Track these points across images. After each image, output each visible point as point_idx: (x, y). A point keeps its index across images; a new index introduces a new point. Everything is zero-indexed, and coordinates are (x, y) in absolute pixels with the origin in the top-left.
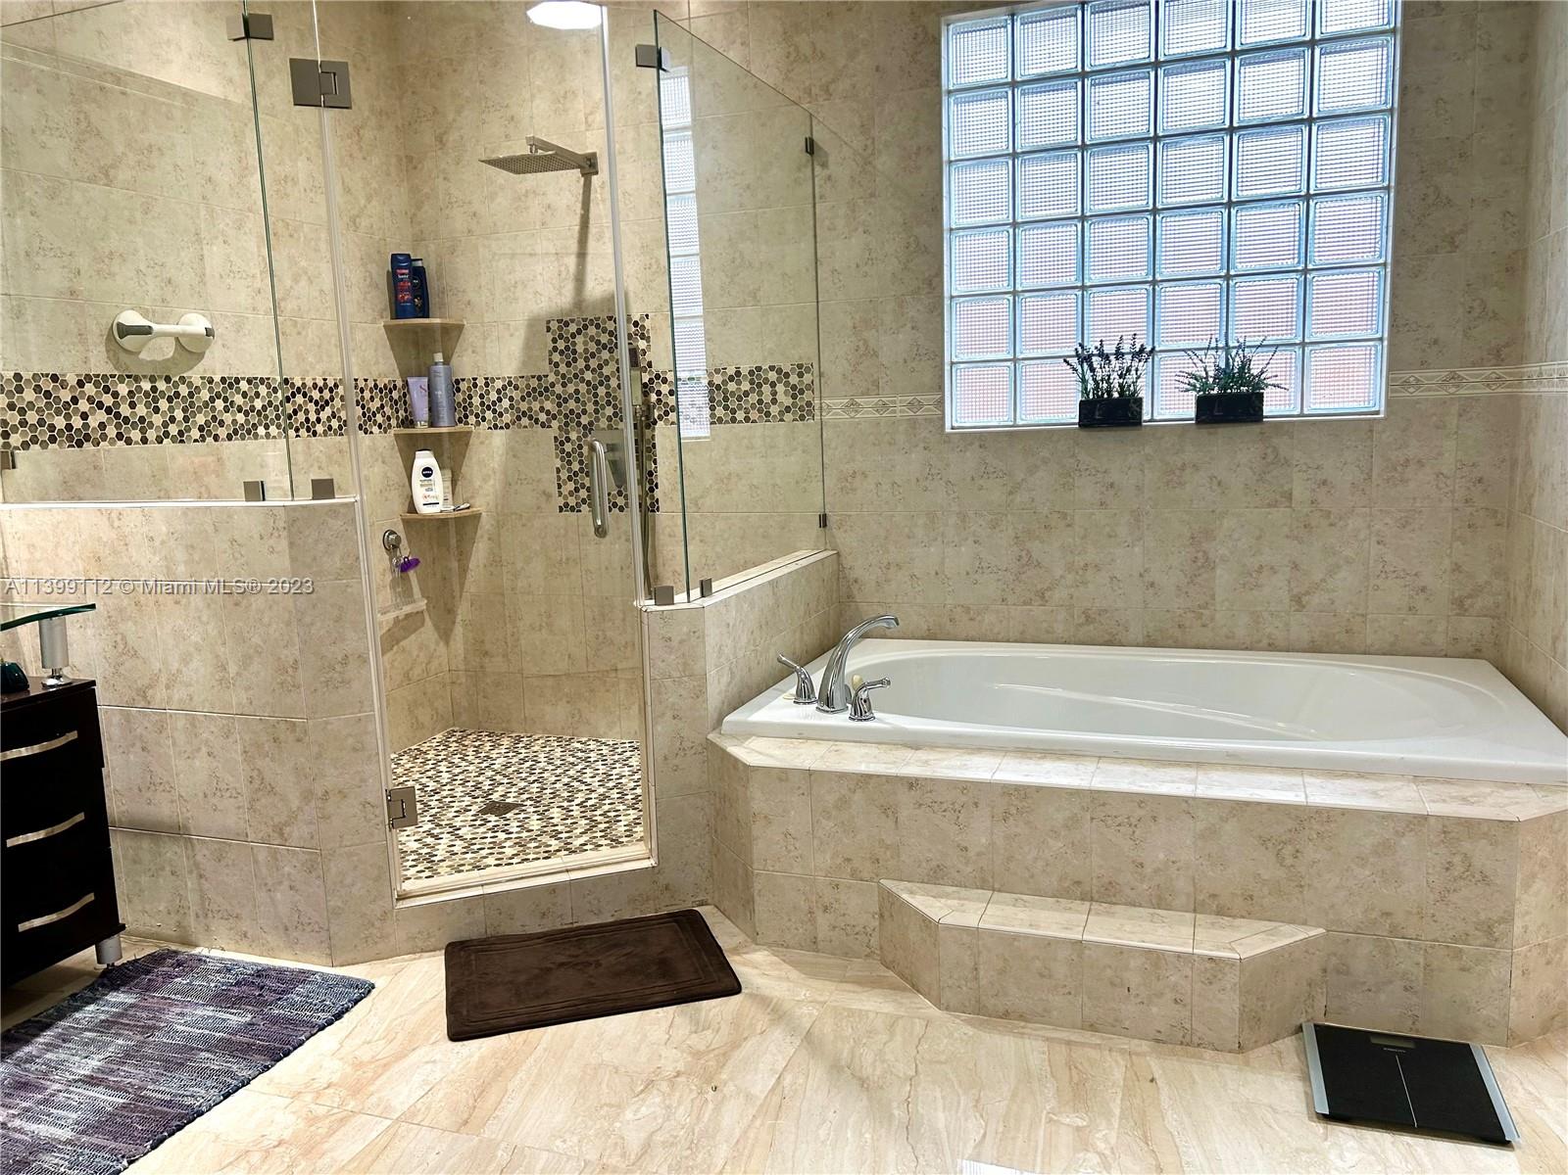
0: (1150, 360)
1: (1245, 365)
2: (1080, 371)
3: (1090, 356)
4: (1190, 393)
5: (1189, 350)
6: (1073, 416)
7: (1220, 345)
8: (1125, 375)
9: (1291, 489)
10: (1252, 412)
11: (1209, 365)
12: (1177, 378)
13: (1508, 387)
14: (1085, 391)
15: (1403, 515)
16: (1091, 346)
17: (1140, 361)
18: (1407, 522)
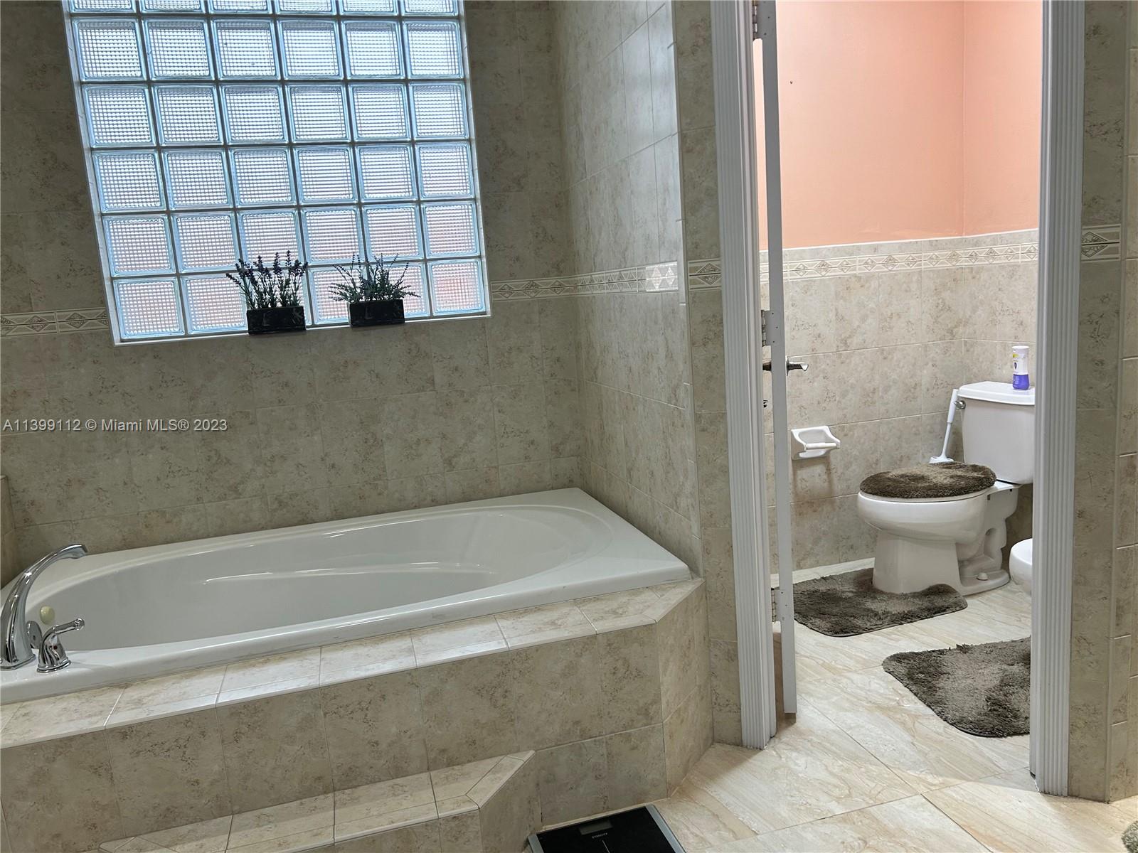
0: (304, 274)
1: (385, 277)
2: (243, 284)
3: (251, 271)
4: (342, 302)
5: (338, 265)
6: (242, 324)
7: (362, 262)
8: (285, 287)
9: (433, 376)
10: (395, 316)
11: (356, 277)
12: (330, 289)
13: (567, 291)
14: (250, 302)
15: (513, 389)
16: (251, 260)
17: (297, 275)
18: (516, 394)
